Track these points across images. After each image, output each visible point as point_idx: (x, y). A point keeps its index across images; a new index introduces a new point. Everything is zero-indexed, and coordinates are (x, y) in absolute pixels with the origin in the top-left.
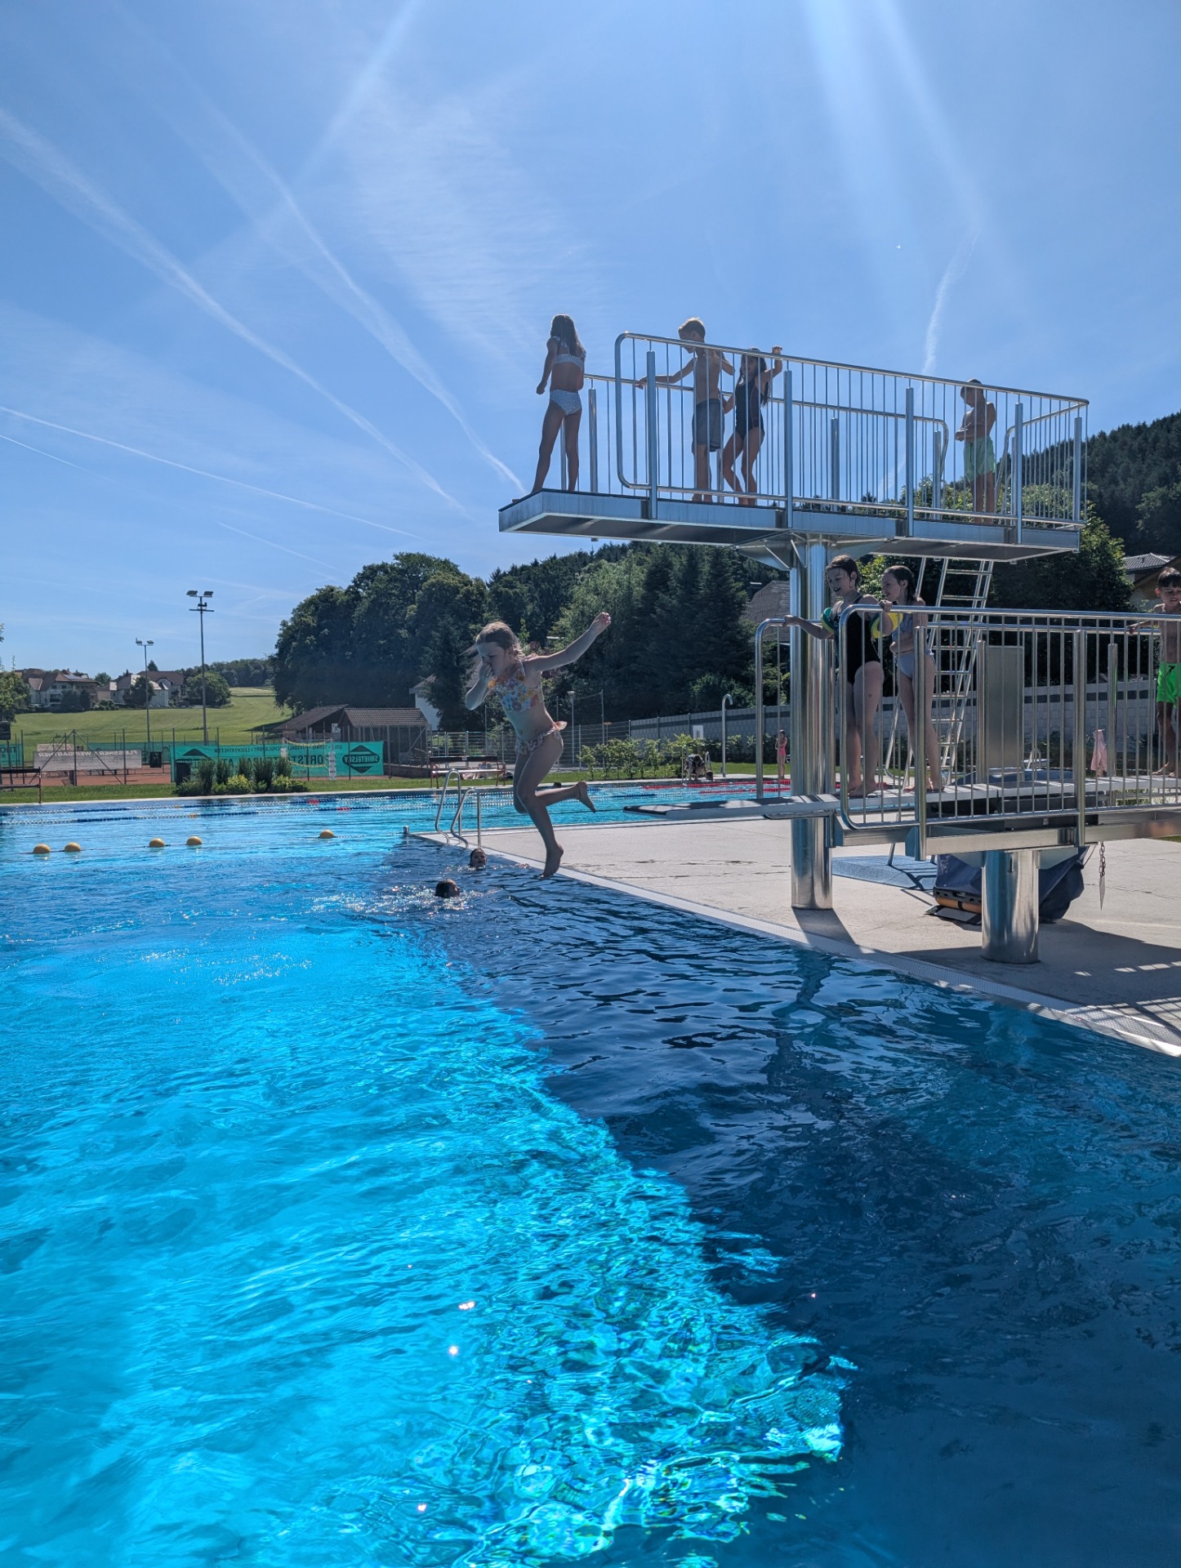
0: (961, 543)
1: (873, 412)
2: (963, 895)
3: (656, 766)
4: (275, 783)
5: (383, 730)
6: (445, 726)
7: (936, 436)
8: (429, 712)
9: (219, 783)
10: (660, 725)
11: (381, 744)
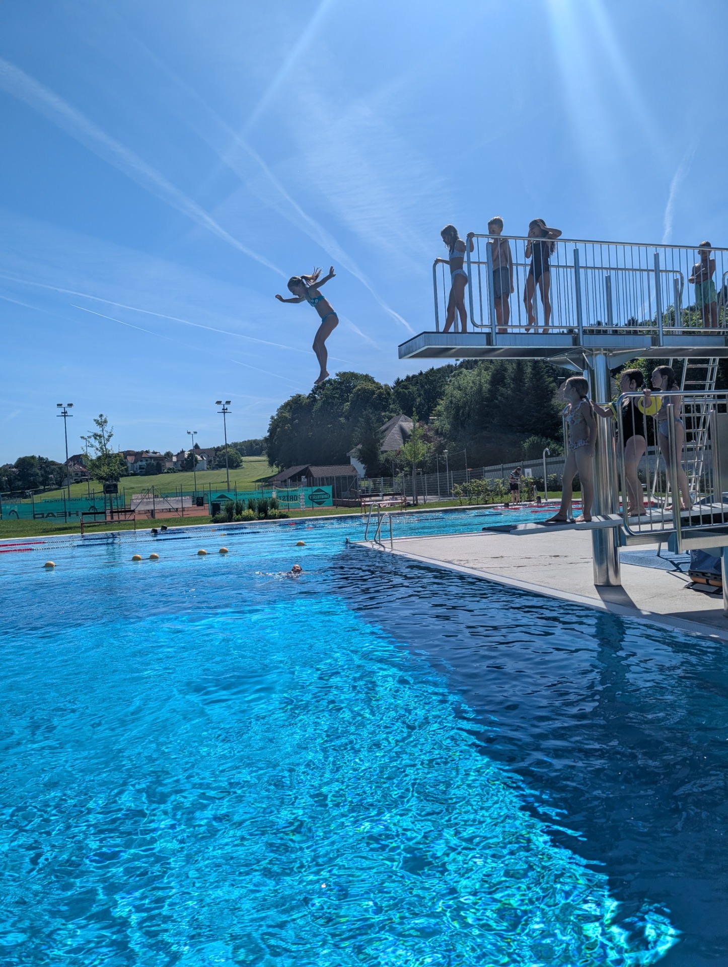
0: (695, 348)
1: (633, 270)
2: (709, 575)
3: (502, 496)
4: (269, 513)
5: (332, 478)
6: (368, 475)
7: (676, 281)
8: (359, 468)
9: (237, 514)
10: (503, 469)
11: (331, 486)
